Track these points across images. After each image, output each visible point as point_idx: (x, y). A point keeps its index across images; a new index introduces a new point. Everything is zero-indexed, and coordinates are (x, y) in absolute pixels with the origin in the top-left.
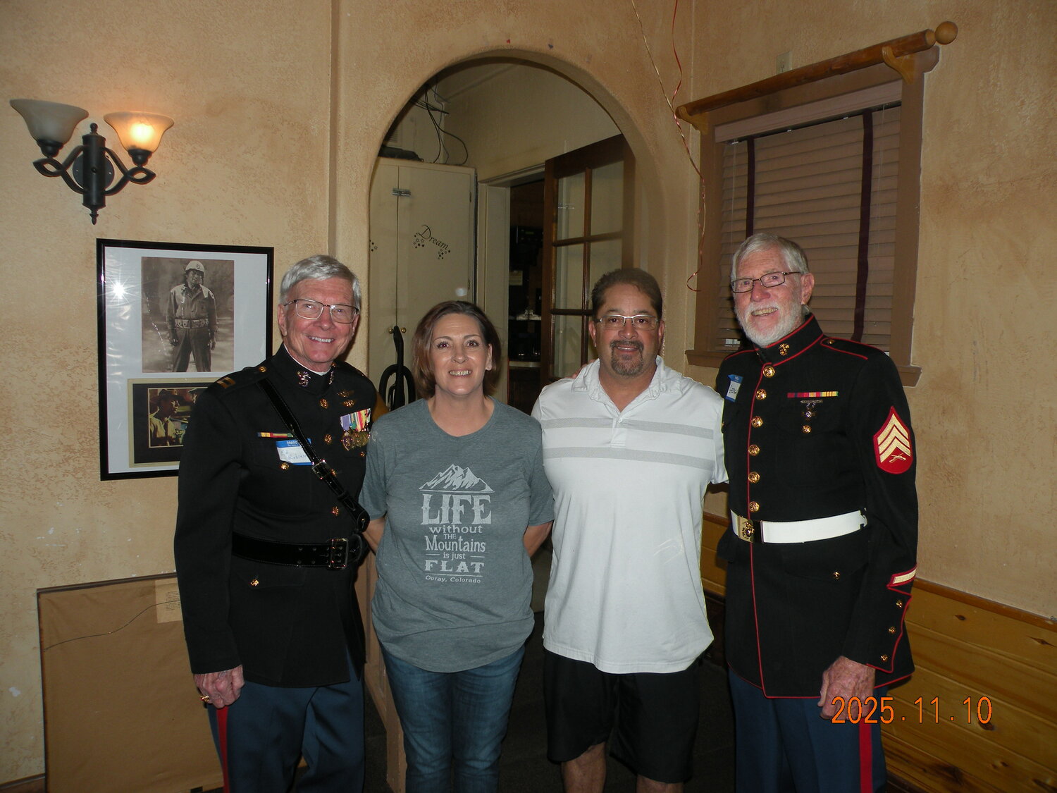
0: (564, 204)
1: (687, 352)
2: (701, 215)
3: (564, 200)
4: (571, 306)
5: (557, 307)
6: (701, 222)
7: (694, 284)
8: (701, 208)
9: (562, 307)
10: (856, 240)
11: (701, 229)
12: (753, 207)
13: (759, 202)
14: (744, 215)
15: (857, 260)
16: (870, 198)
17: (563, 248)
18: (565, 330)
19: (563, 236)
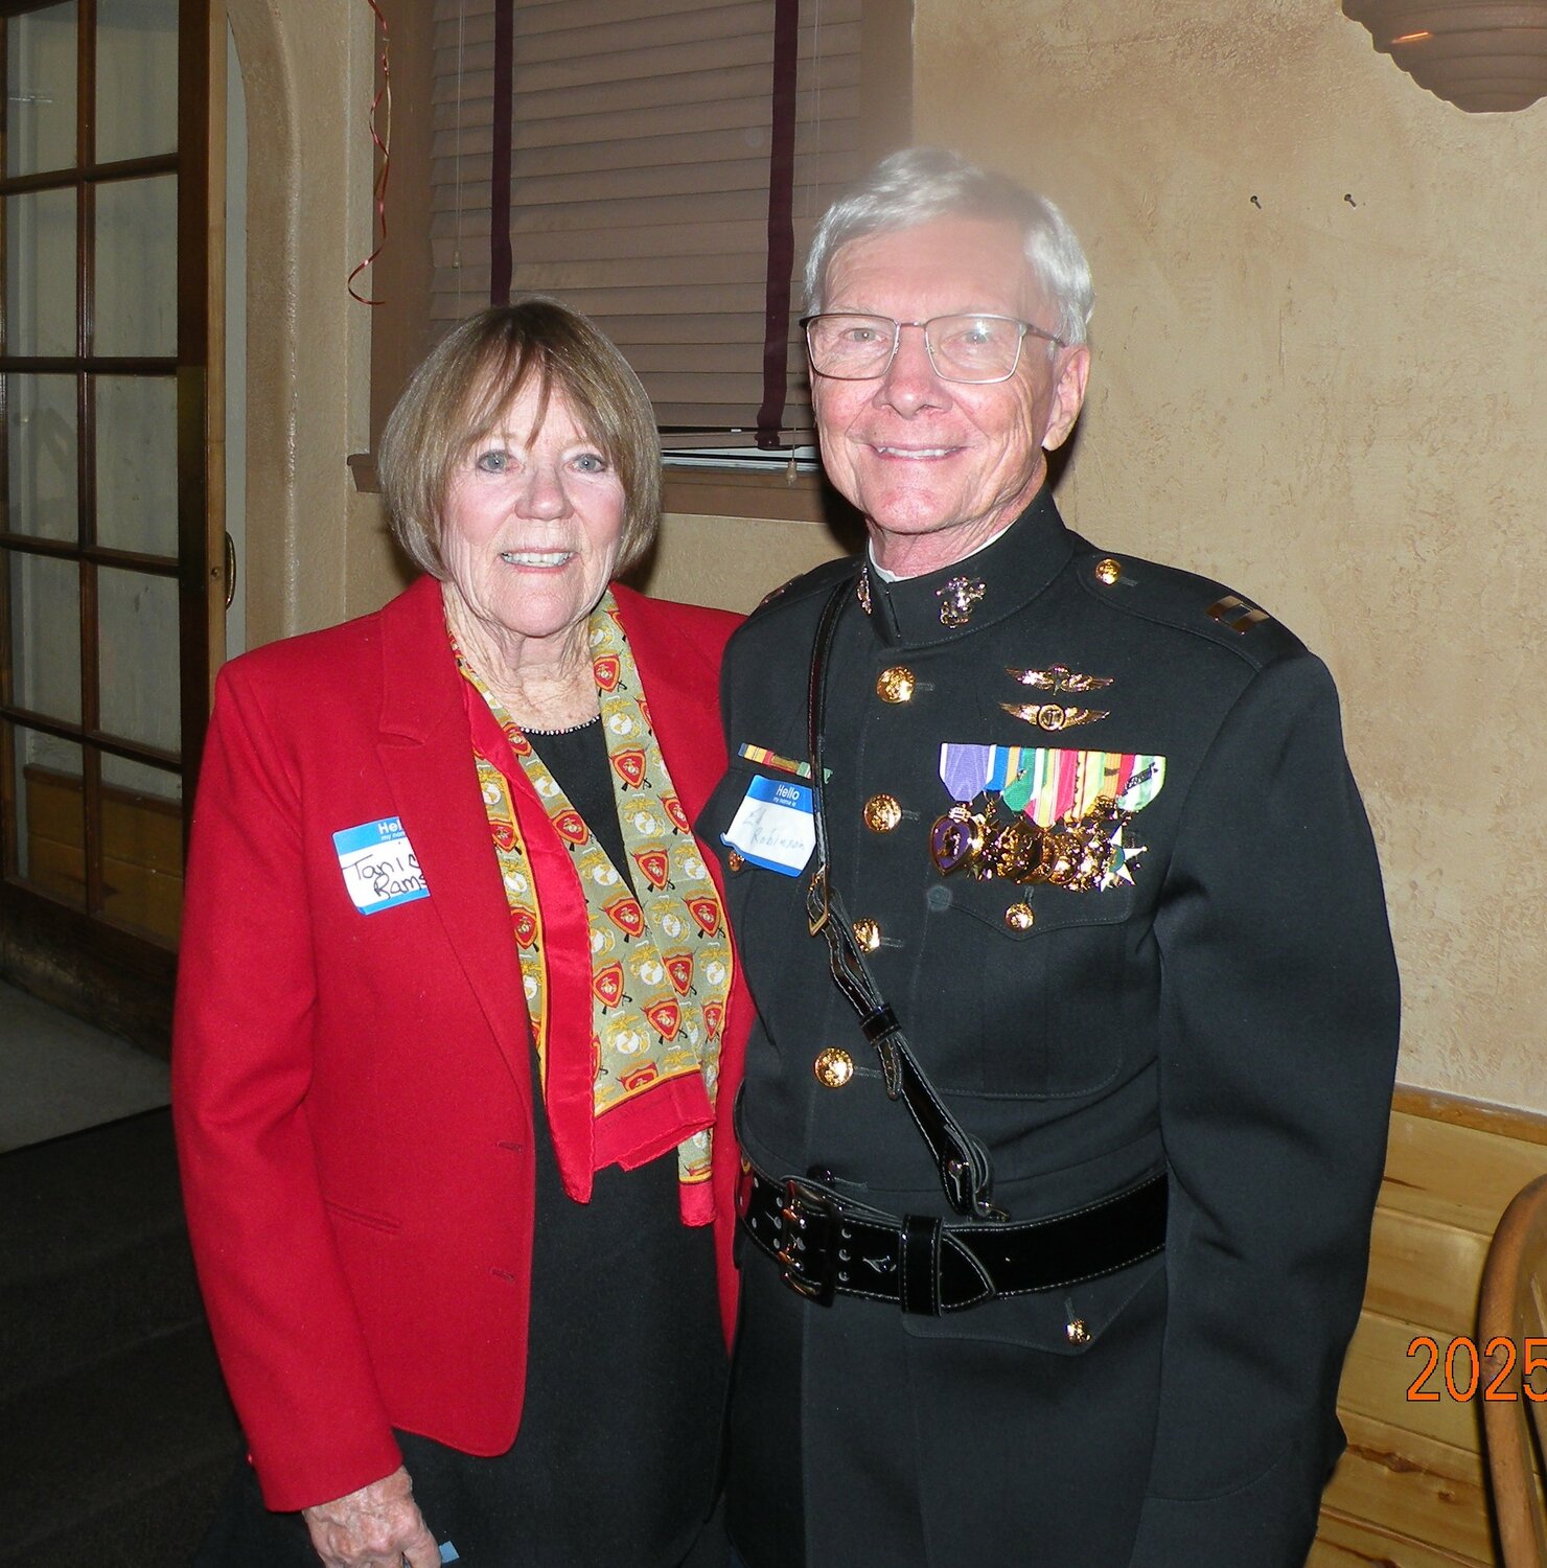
0: (23, 88)
1: (351, 460)
2: (379, 110)
3: (23, 73)
4: (47, 350)
5: (11, 352)
6: (378, 128)
7: (365, 285)
8: (380, 96)
9: (24, 351)
10: (763, 176)
11: (380, 146)
12: (510, 92)
13: (522, 82)
14: (487, 112)
15: (766, 224)
16: (793, 75)
17: (23, 199)
18: (33, 416)
19: (22, 167)
